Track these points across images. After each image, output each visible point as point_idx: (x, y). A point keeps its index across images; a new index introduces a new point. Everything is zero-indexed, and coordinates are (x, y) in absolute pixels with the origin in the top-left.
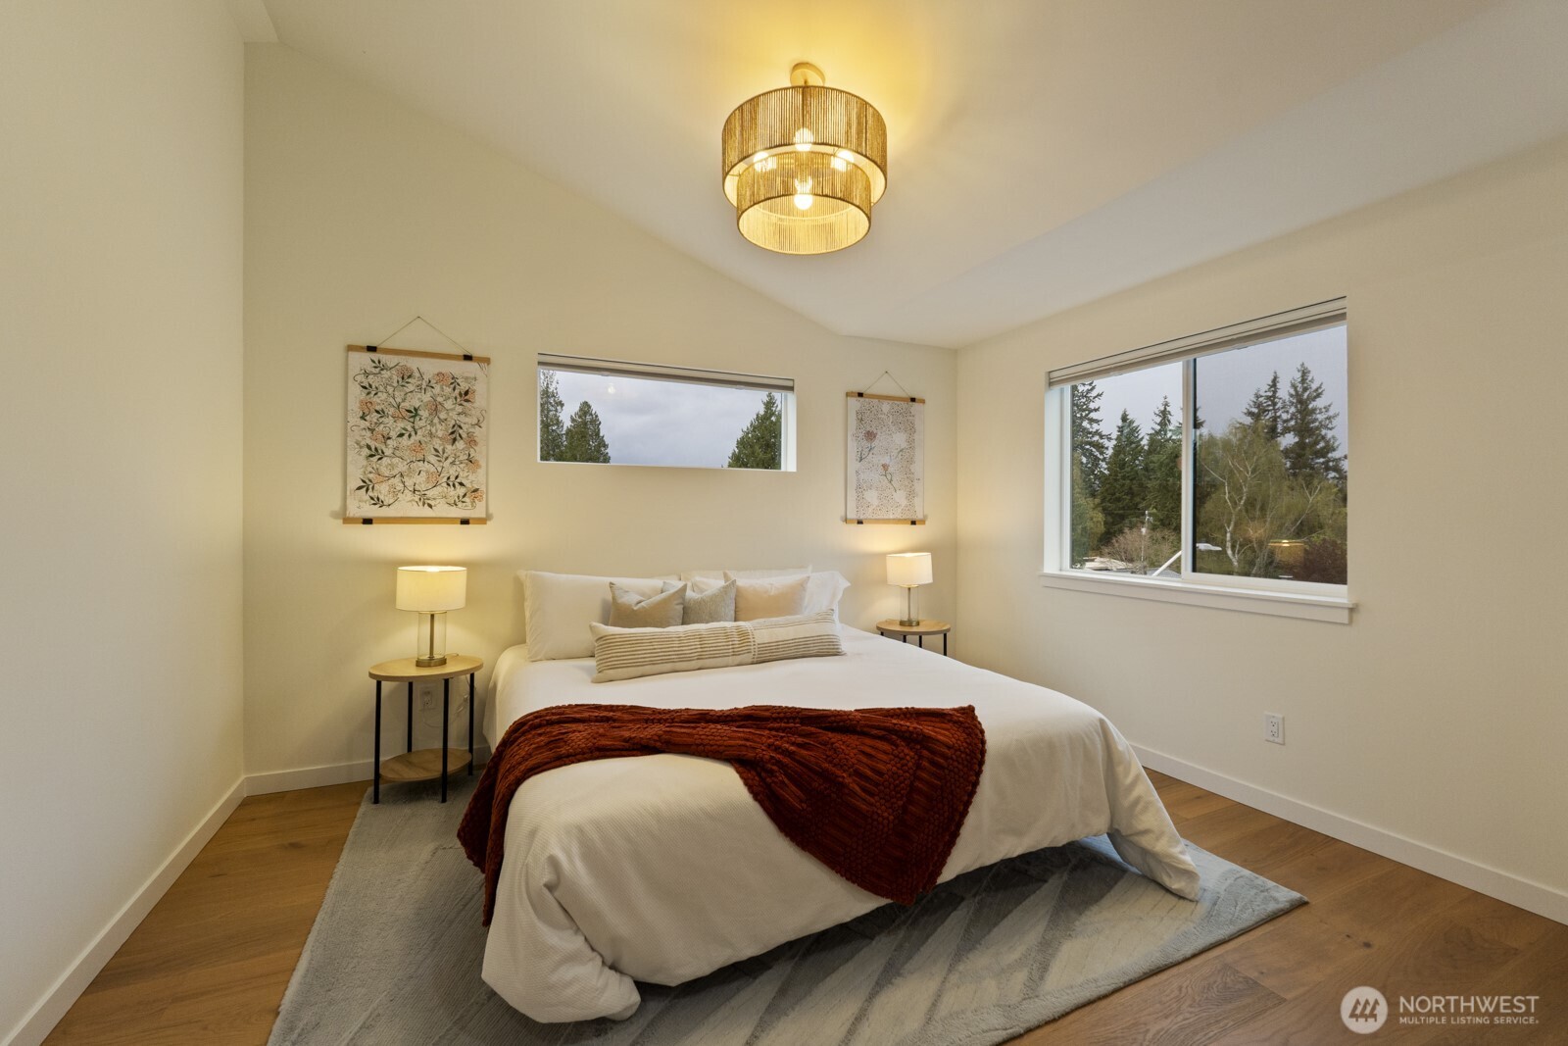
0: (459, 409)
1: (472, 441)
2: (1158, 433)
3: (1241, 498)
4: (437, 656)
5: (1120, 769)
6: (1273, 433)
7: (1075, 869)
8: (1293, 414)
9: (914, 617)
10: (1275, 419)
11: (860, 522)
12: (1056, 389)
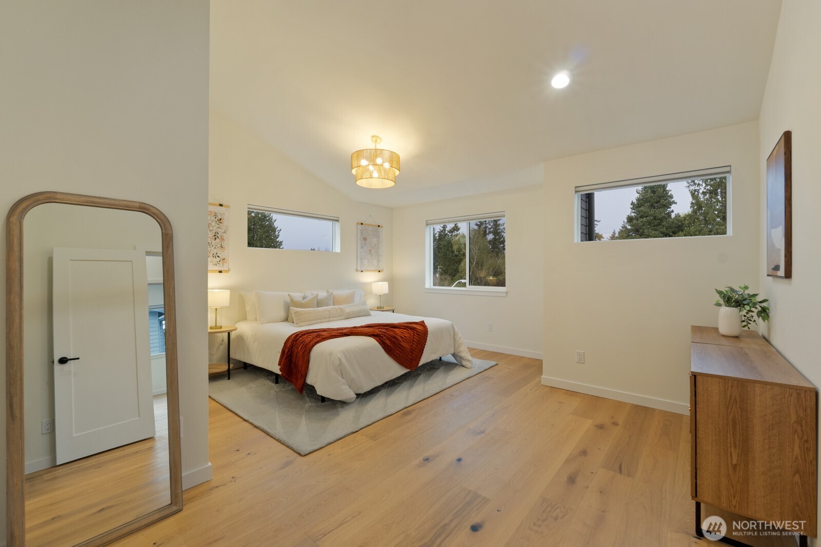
0: (217, 226)
1: (223, 239)
2: (442, 231)
3: (474, 261)
4: (218, 325)
5: (456, 337)
6: (485, 234)
7: (446, 365)
8: (492, 226)
9: (382, 306)
10: (486, 227)
11: (362, 271)
12: (429, 226)
